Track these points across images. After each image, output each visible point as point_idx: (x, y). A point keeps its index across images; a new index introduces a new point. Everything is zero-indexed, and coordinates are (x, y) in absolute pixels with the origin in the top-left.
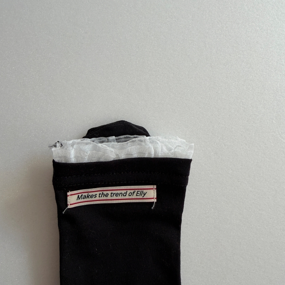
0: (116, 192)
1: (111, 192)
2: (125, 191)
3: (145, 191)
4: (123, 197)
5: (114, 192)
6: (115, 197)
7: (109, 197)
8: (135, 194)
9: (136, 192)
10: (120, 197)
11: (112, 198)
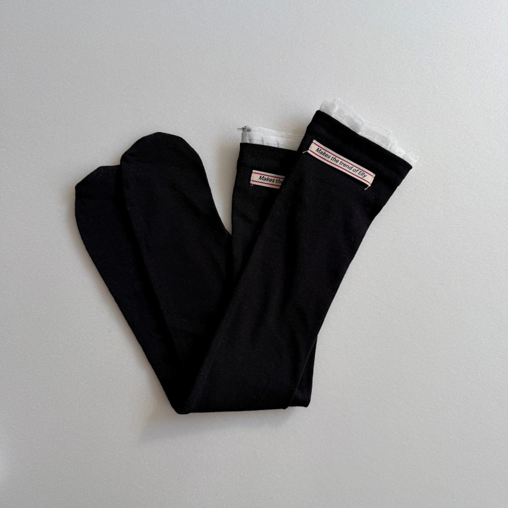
0: (345, 163)
1: (342, 160)
2: (352, 166)
3: (366, 174)
4: (348, 169)
5: (344, 162)
6: (342, 166)
7: (338, 164)
8: (358, 172)
9: (359, 171)
10: (346, 168)
11: (340, 165)
